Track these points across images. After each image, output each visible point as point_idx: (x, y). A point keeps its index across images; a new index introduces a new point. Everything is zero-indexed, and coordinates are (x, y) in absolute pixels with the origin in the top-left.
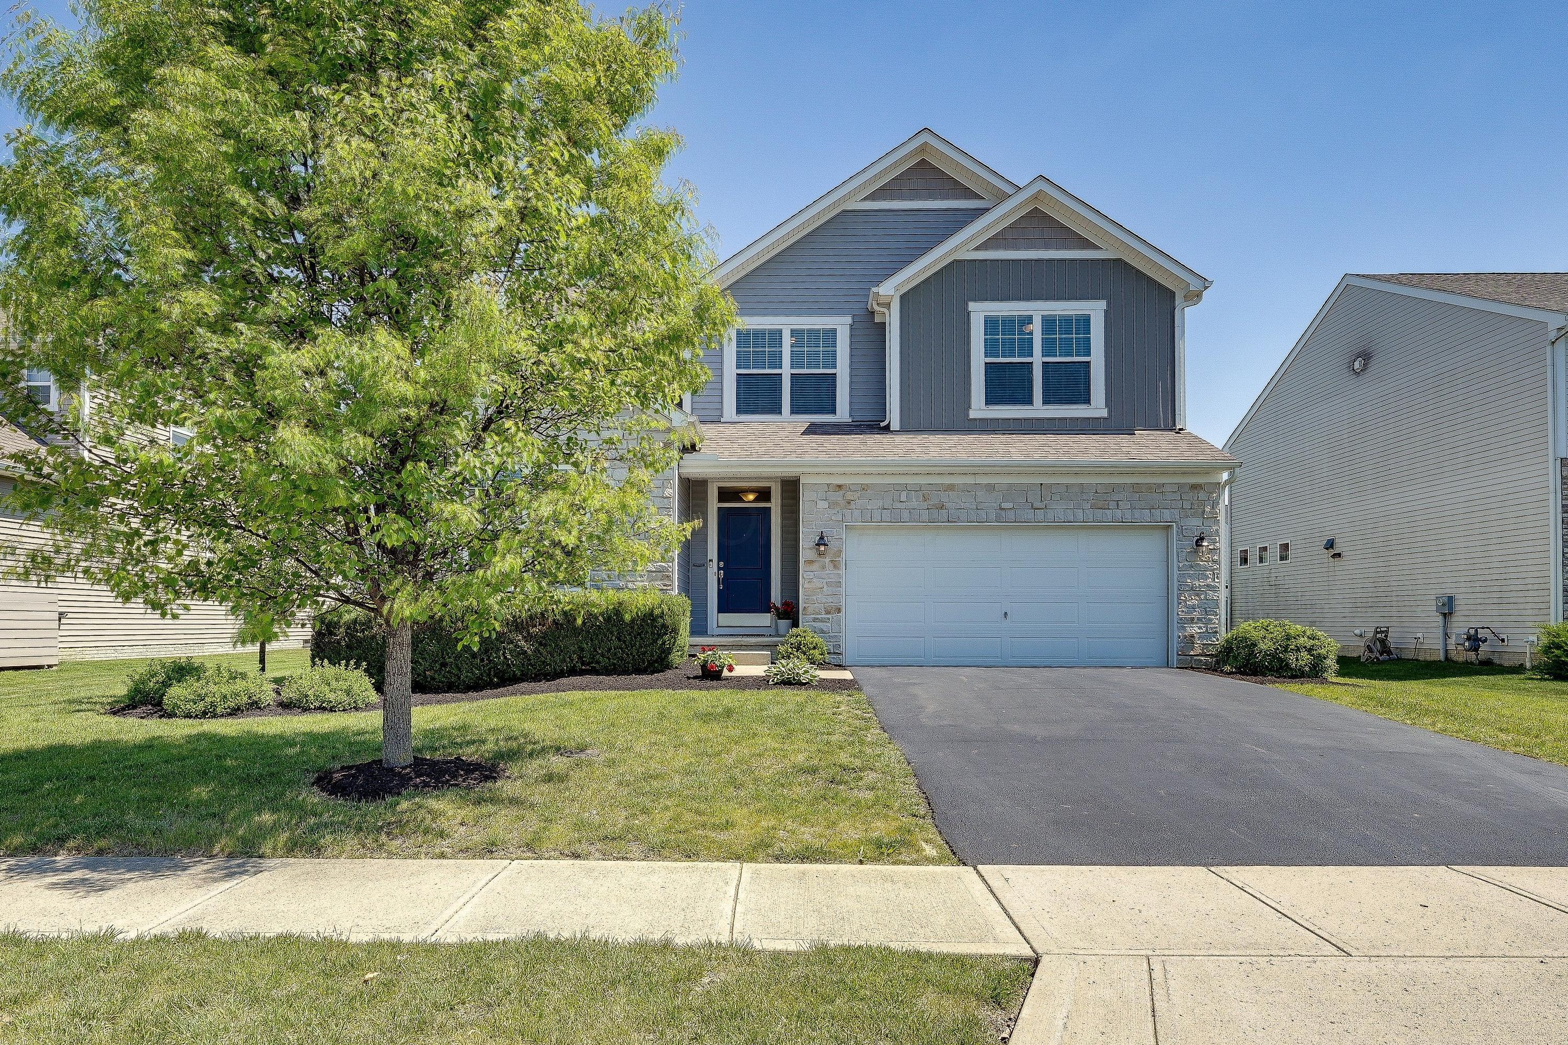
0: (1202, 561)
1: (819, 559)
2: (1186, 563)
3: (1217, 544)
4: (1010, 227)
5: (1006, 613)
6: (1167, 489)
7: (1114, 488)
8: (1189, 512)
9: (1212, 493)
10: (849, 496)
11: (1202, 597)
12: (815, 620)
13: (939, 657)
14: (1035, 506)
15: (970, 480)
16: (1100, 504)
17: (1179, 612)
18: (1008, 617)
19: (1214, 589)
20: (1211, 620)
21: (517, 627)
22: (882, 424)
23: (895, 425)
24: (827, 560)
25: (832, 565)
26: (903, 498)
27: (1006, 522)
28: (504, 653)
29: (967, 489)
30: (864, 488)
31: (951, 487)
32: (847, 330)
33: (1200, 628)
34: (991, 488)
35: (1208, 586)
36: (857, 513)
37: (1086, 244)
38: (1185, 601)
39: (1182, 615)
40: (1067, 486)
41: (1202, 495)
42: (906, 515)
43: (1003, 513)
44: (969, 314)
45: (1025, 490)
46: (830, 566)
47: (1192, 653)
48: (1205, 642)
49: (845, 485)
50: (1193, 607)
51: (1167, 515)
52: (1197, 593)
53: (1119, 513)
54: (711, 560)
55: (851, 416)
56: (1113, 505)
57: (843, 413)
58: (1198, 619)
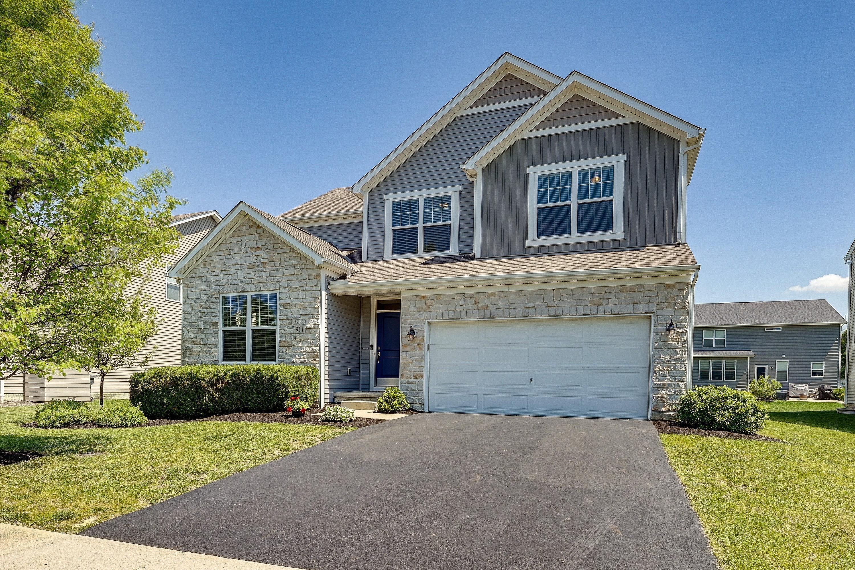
0: (673, 341)
1: (411, 344)
2: (660, 343)
3: (686, 329)
4: (557, 111)
5: (531, 380)
6: (646, 288)
7: (606, 289)
8: (664, 305)
9: (683, 290)
10: (429, 303)
11: (673, 368)
12: (408, 382)
13: (487, 407)
14: (548, 305)
15: (505, 289)
16: (596, 302)
17: (655, 379)
18: (533, 381)
19: (682, 362)
20: (678, 385)
21: (212, 384)
22: (471, 255)
23: (478, 255)
24: (416, 344)
25: (418, 347)
26: (462, 303)
27: (528, 316)
28: (206, 399)
29: (504, 295)
30: (439, 297)
31: (493, 294)
32: (458, 194)
33: (670, 391)
34: (519, 293)
35: (677, 360)
36: (434, 314)
37: (613, 115)
38: (659, 371)
39: (657, 382)
40: (572, 290)
41: (674, 292)
42: (463, 314)
43: (527, 310)
44: (527, 175)
45: (542, 294)
46: (417, 348)
47: (663, 410)
48: (674, 402)
49: (427, 296)
50: (665, 376)
51: (646, 308)
52: (669, 365)
53: (609, 308)
54: (372, 346)
55: (459, 251)
56: (605, 302)
57: (454, 250)
58: (669, 384)
